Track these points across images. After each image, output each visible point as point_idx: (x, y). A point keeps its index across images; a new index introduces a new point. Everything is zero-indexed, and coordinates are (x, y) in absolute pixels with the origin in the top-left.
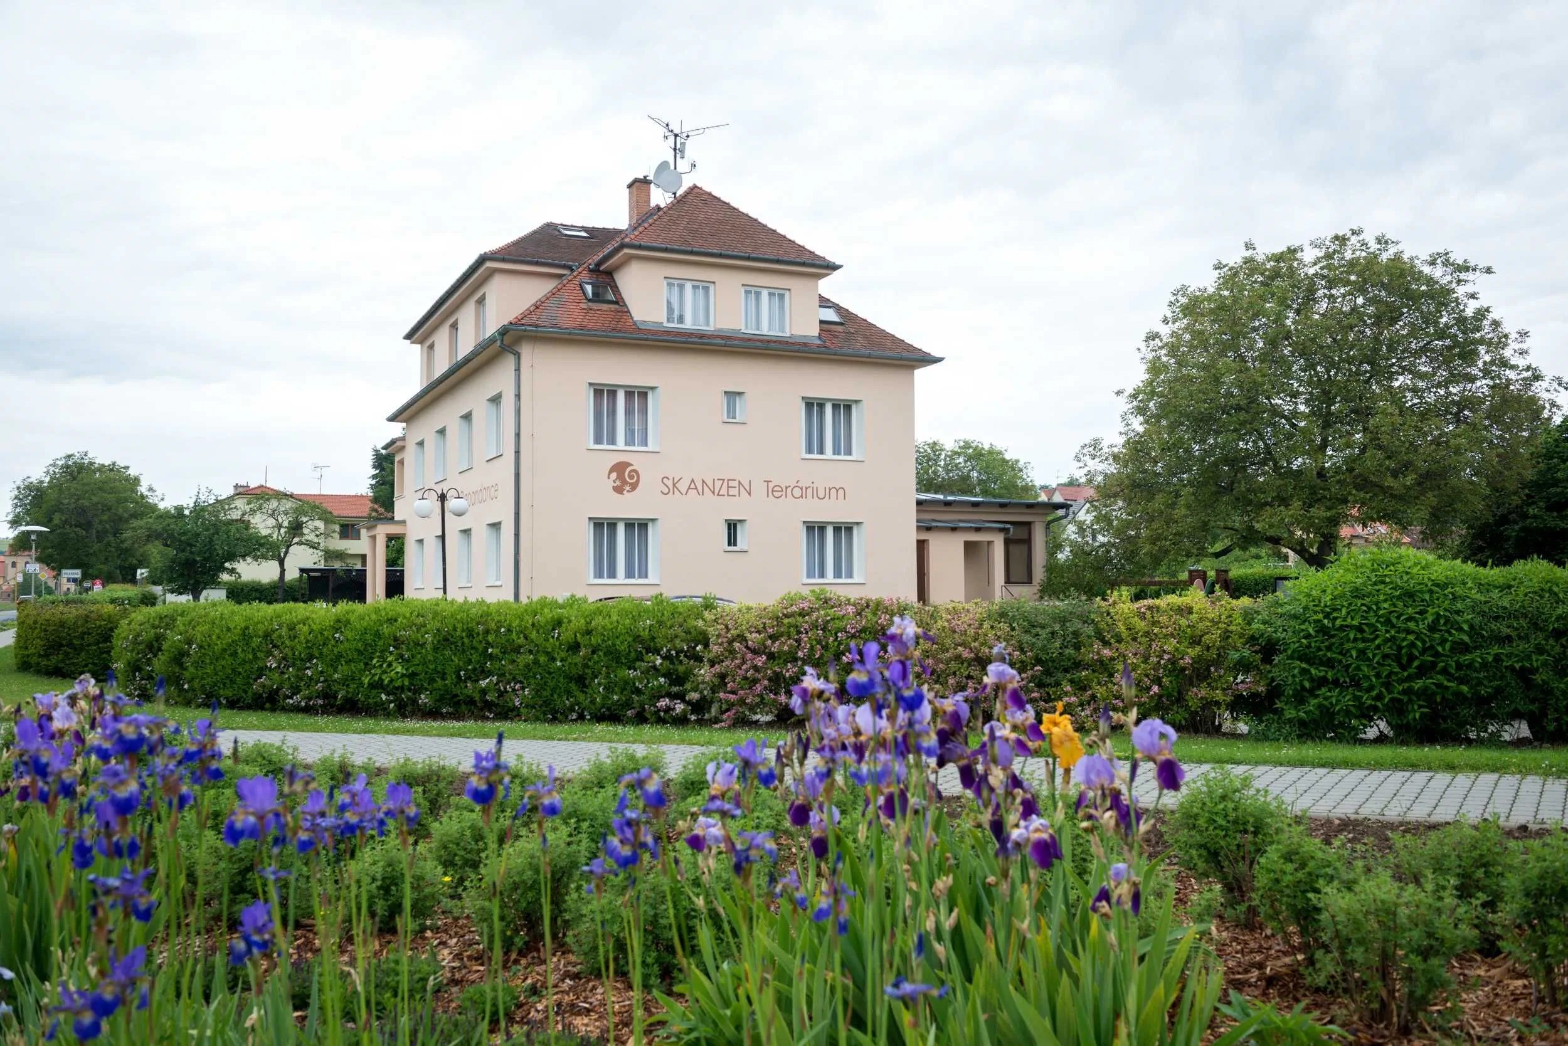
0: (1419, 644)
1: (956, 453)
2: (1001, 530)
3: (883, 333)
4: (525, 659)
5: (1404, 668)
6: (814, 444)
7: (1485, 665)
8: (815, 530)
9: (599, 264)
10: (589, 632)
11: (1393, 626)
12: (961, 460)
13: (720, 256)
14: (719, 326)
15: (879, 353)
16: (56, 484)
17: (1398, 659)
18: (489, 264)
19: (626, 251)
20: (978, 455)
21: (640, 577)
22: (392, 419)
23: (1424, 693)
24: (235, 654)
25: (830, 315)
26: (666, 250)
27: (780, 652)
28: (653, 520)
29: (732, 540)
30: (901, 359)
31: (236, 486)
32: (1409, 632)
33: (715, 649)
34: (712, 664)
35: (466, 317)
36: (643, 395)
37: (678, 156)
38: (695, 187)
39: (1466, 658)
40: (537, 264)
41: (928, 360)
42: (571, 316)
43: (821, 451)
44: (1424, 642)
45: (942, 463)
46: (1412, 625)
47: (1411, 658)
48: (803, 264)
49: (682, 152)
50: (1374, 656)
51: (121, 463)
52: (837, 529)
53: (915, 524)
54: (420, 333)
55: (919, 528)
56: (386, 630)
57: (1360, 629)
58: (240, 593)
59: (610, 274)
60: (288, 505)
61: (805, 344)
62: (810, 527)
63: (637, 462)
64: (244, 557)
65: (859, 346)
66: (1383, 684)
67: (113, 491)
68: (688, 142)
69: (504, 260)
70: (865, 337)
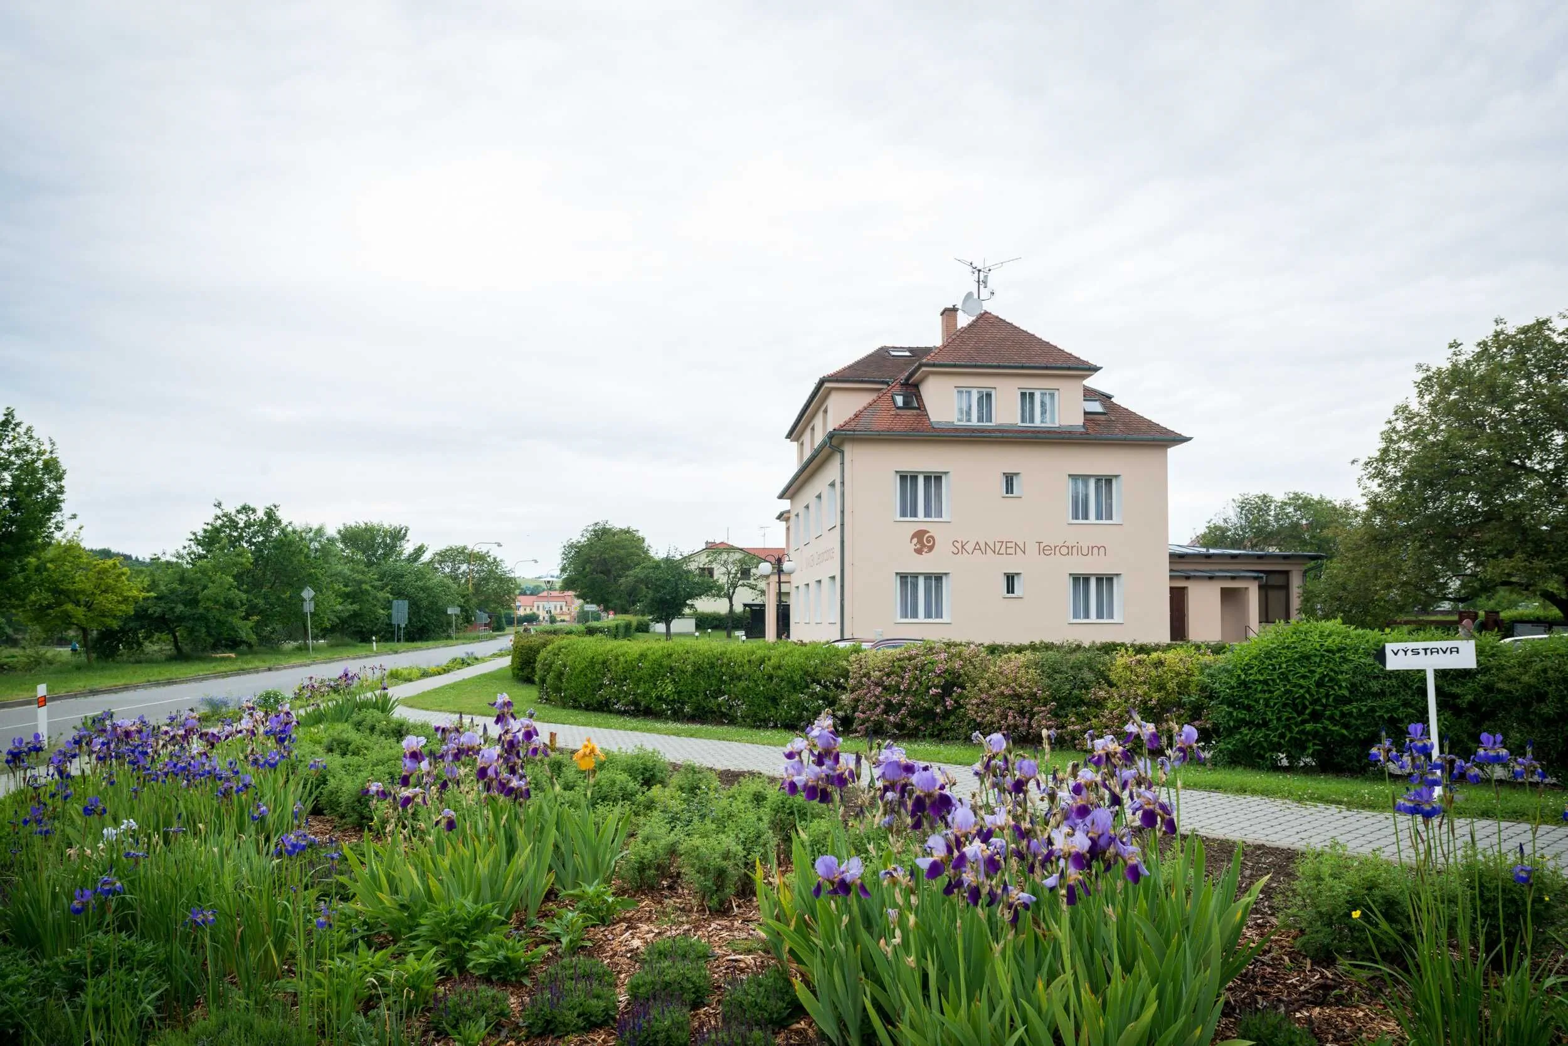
0: (1307, 696)
1: (1286, 504)
2: (1255, 578)
3: (1142, 420)
4: (743, 684)
5: (1300, 714)
6: (1080, 509)
7: (1361, 715)
8: (1080, 581)
9: (908, 379)
10: (779, 667)
11: (1289, 681)
12: (1291, 509)
13: (999, 367)
14: (1000, 421)
15: (1135, 436)
16: (590, 545)
17: (1295, 705)
18: (827, 385)
19: (924, 369)
20: (1305, 504)
21: (937, 617)
22: (781, 497)
23: (1315, 734)
24: (585, 675)
25: (1096, 407)
26: (955, 366)
27: (890, 685)
28: (946, 574)
29: (1010, 589)
30: (1154, 440)
31: (707, 543)
32: (1302, 687)
33: (852, 682)
34: (852, 691)
35: (818, 422)
36: (938, 478)
37: (982, 287)
38: (986, 313)
39: (1346, 708)
40: (862, 382)
41: (1180, 439)
42: (882, 422)
43: (1086, 517)
44: (1311, 695)
45: (1272, 513)
46: (1302, 682)
47: (1305, 707)
48: (1069, 369)
49: (985, 282)
50: (1275, 704)
51: (633, 528)
52: (1099, 579)
53: (1167, 574)
54: (794, 433)
55: (1171, 578)
56: (665, 663)
57: (1265, 682)
58: (705, 623)
59: (916, 386)
60: (738, 556)
61: (1070, 432)
62: (1076, 578)
63: (933, 530)
64: (700, 595)
65: (1118, 431)
66: (1285, 726)
67: (623, 547)
68: (990, 275)
69: (837, 381)
70: (1124, 423)
